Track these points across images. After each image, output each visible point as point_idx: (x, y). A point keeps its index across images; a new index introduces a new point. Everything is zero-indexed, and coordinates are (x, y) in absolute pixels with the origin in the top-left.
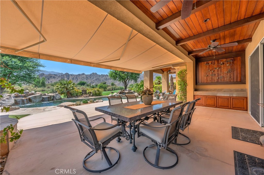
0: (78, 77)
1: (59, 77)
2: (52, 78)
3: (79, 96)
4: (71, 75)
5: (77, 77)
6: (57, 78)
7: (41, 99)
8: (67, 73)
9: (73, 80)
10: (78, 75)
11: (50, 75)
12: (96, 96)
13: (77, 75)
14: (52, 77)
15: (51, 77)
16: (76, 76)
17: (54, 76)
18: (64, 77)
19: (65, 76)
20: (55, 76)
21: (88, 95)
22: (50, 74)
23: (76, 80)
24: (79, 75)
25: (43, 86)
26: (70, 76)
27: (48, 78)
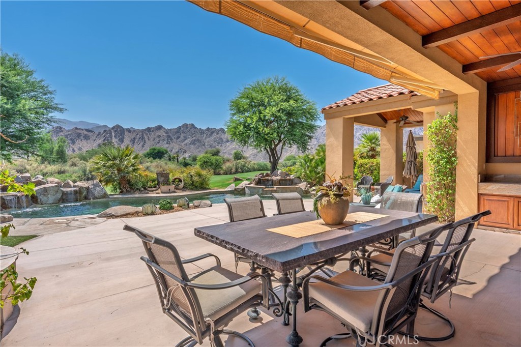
0: (146, 137)
1: (98, 135)
2: (81, 140)
3: (151, 189)
4: (129, 130)
5: (143, 135)
6: (94, 138)
7: (59, 195)
8: (118, 126)
9: (134, 143)
10: (145, 130)
11: (78, 131)
12: (192, 190)
13: (142, 131)
14: (82, 137)
15: (79, 135)
16: (141, 133)
17: (86, 133)
18: (111, 137)
19: (113, 134)
20: (89, 134)
21: (172, 187)
22: (77, 128)
23: (142, 144)
24: (149, 129)
25: (60, 160)
26: (126, 133)
27: (71, 139)
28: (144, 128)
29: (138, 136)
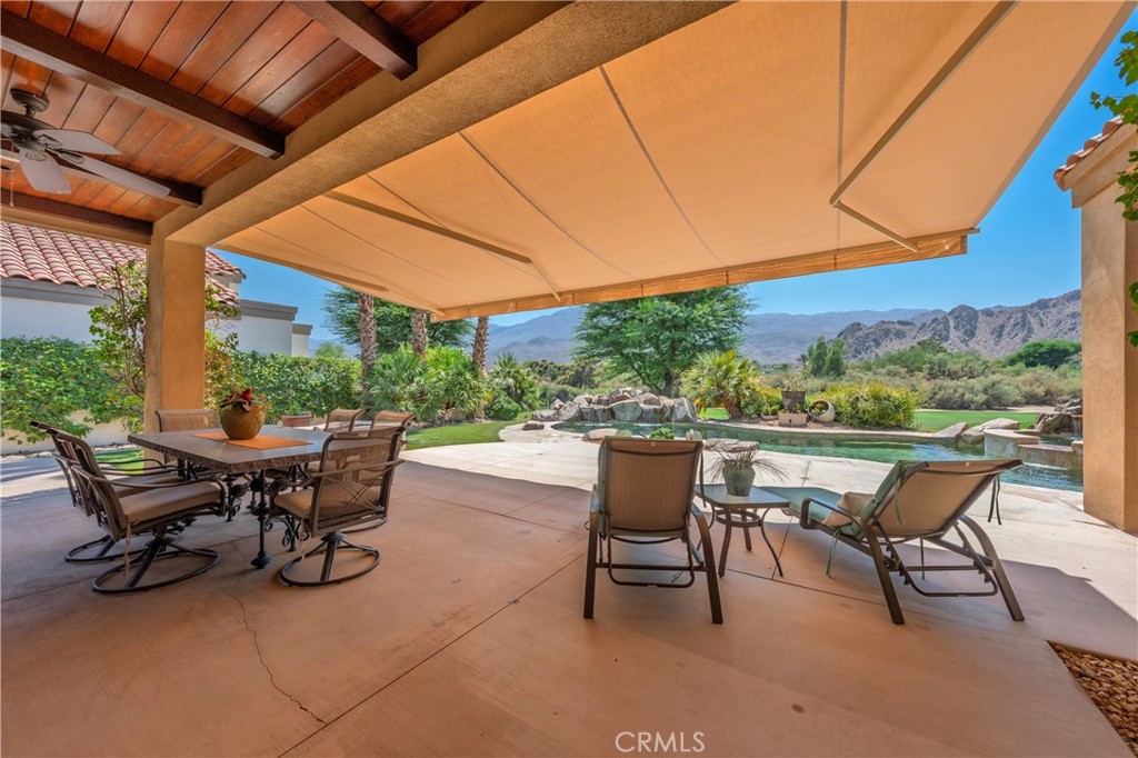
0: (1032, 320)
1: (921, 328)
2: (891, 340)
3: (766, 417)
4: (988, 313)
5: (1024, 317)
6: (914, 334)
7: (638, 414)
8: (963, 308)
9: (1000, 335)
10: (1032, 306)
11: (885, 326)
13: (1024, 310)
14: (891, 336)
15: (887, 333)
16: (1019, 315)
17: (898, 327)
18: (947, 329)
19: (952, 324)
20: (904, 328)
22: (883, 322)
23: (1021, 335)
24: (1043, 304)
26: (981, 318)
27: (874, 340)
28: (1029, 303)
29: (1012, 320)
